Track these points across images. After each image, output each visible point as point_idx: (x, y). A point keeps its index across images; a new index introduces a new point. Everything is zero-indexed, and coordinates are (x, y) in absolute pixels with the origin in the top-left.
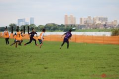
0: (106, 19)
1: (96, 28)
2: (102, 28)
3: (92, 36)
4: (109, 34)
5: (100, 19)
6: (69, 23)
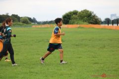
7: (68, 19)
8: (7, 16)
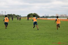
0: (66, 15)
1: (64, 17)
2: (65, 17)
3: (62, 19)
4: (66, 19)
5: (65, 15)
6: (57, 16)
7: (29, 16)
8: (11, 15)
